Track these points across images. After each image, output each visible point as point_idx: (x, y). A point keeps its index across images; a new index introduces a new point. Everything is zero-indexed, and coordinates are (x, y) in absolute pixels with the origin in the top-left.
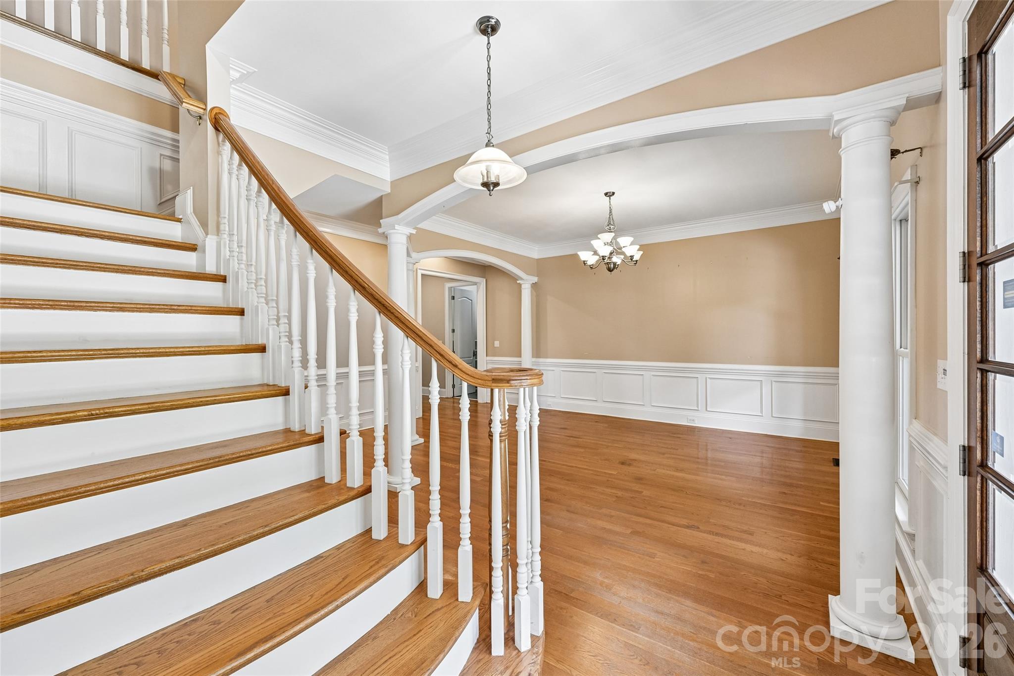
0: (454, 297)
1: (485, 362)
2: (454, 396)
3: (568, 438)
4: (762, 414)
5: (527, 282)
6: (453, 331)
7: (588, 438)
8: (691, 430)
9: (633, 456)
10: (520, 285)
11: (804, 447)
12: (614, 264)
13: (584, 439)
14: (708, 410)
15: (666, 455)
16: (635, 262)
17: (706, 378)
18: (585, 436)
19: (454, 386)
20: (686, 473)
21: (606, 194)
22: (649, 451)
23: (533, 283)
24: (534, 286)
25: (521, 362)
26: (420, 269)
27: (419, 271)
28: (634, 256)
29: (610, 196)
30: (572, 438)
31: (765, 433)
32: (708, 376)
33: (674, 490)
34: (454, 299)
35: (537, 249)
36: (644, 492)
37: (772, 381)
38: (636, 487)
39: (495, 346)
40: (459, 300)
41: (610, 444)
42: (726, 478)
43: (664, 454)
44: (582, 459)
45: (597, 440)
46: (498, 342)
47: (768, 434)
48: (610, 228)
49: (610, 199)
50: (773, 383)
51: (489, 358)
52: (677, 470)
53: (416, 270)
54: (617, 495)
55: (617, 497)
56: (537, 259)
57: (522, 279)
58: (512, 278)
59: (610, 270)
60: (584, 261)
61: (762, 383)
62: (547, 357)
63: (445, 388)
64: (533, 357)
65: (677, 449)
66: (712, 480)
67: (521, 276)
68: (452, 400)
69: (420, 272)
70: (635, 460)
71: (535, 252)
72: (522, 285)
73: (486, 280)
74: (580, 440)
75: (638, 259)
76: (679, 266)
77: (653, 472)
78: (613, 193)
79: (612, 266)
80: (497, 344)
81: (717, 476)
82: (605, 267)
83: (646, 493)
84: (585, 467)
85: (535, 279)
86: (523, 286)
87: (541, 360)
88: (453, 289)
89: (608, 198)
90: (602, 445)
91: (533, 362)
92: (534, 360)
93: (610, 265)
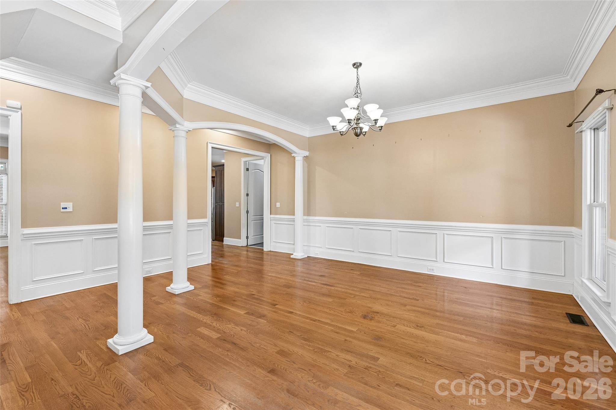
0: (248, 169)
1: (269, 220)
2: (247, 245)
3: (323, 286)
4: (493, 266)
5: (300, 155)
6: (247, 195)
7: (340, 286)
8: (430, 279)
9: (377, 307)
10: (294, 157)
11: (533, 298)
12: (360, 129)
13: (337, 287)
14: (445, 261)
15: (407, 307)
16: (380, 128)
17: (444, 234)
18: (338, 283)
19: (247, 237)
20: (426, 331)
21: (354, 65)
22: (392, 302)
23: (305, 156)
24: (306, 158)
25: (294, 219)
26: (210, 143)
27: (209, 144)
28: (378, 120)
29: (357, 67)
30: (325, 286)
31: (496, 283)
32: (446, 232)
33: (412, 356)
34: (248, 171)
35: (308, 129)
36: (381, 359)
37: (502, 237)
38: (373, 350)
39: (277, 207)
40: (253, 171)
41: (357, 294)
42: (466, 339)
43: (405, 305)
44: (328, 311)
45: (347, 289)
46: (279, 203)
47: (498, 283)
48: (357, 96)
49: (357, 70)
50: (503, 239)
51: (272, 216)
52: (417, 326)
53: (207, 143)
54: (350, 364)
55: (350, 366)
56: (308, 138)
57: (295, 153)
58: (288, 152)
59: (357, 135)
60: (333, 126)
61: (493, 239)
62: (315, 216)
63: (241, 239)
64: (304, 215)
65: (418, 300)
66: (453, 341)
67: (295, 151)
68: (246, 249)
69: (210, 146)
70: (378, 313)
71: (307, 132)
72: (296, 157)
73: (271, 156)
74: (333, 288)
75: (383, 126)
76: (421, 139)
77: (393, 329)
78: (361, 64)
79: (359, 131)
80: (278, 205)
81: (457, 335)
82: (352, 132)
83: (382, 360)
84: (328, 321)
85: (307, 153)
86: (296, 159)
87: (311, 218)
88: (247, 162)
90: (350, 294)
91: (304, 219)
92: (305, 217)
93: (357, 130)
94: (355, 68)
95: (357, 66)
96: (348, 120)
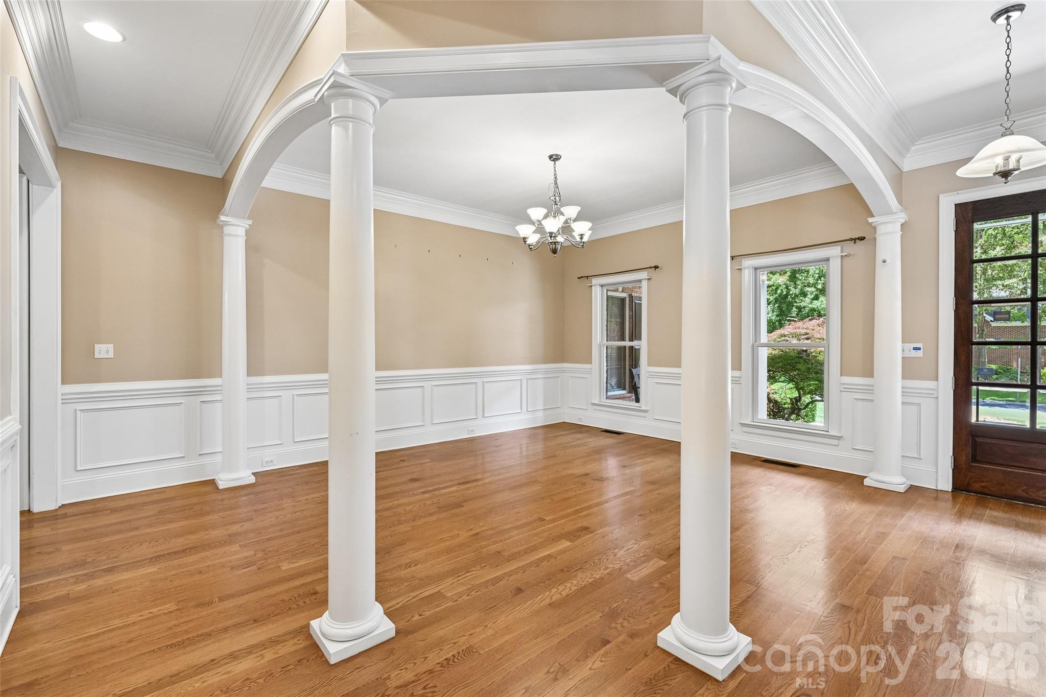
1: (59, 399)
12: (560, 245)
14: (484, 416)
17: (483, 382)
21: (551, 157)
32: (486, 380)
37: (527, 379)
39: (97, 357)
46: (112, 345)
47: (526, 427)
48: (555, 199)
51: (71, 388)
73: (62, 187)
79: (557, 247)
80: (105, 351)
89: (553, 162)
93: (557, 245)
94: (552, 161)
95: (554, 158)
96: (550, 233)
